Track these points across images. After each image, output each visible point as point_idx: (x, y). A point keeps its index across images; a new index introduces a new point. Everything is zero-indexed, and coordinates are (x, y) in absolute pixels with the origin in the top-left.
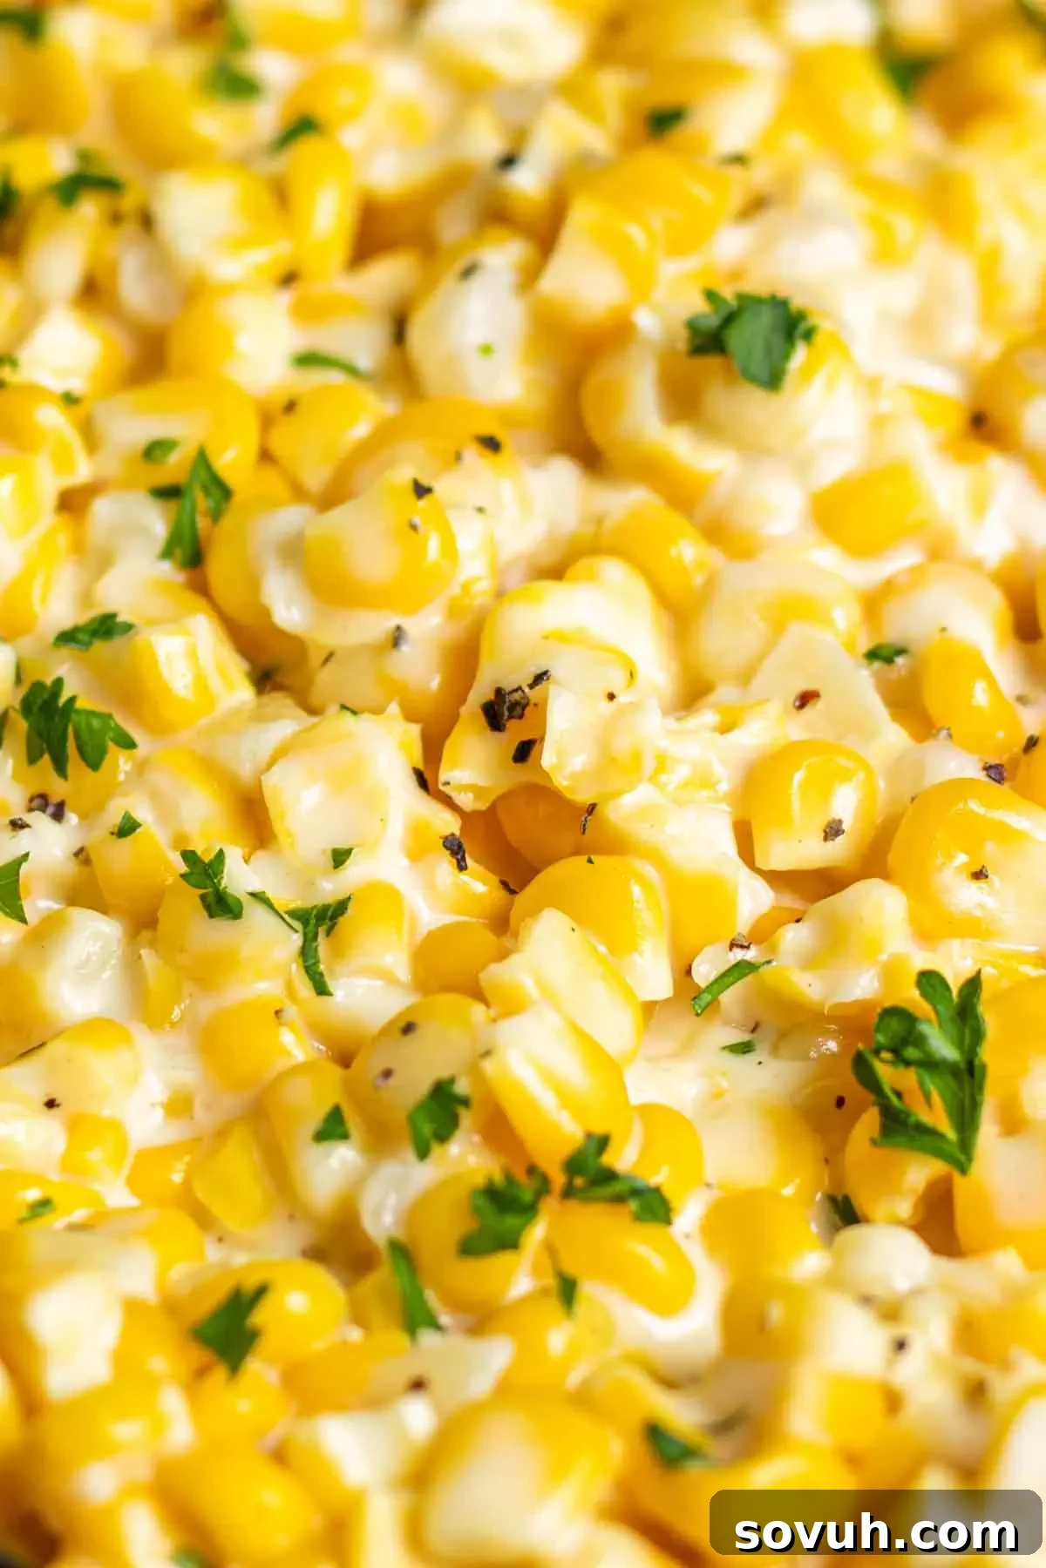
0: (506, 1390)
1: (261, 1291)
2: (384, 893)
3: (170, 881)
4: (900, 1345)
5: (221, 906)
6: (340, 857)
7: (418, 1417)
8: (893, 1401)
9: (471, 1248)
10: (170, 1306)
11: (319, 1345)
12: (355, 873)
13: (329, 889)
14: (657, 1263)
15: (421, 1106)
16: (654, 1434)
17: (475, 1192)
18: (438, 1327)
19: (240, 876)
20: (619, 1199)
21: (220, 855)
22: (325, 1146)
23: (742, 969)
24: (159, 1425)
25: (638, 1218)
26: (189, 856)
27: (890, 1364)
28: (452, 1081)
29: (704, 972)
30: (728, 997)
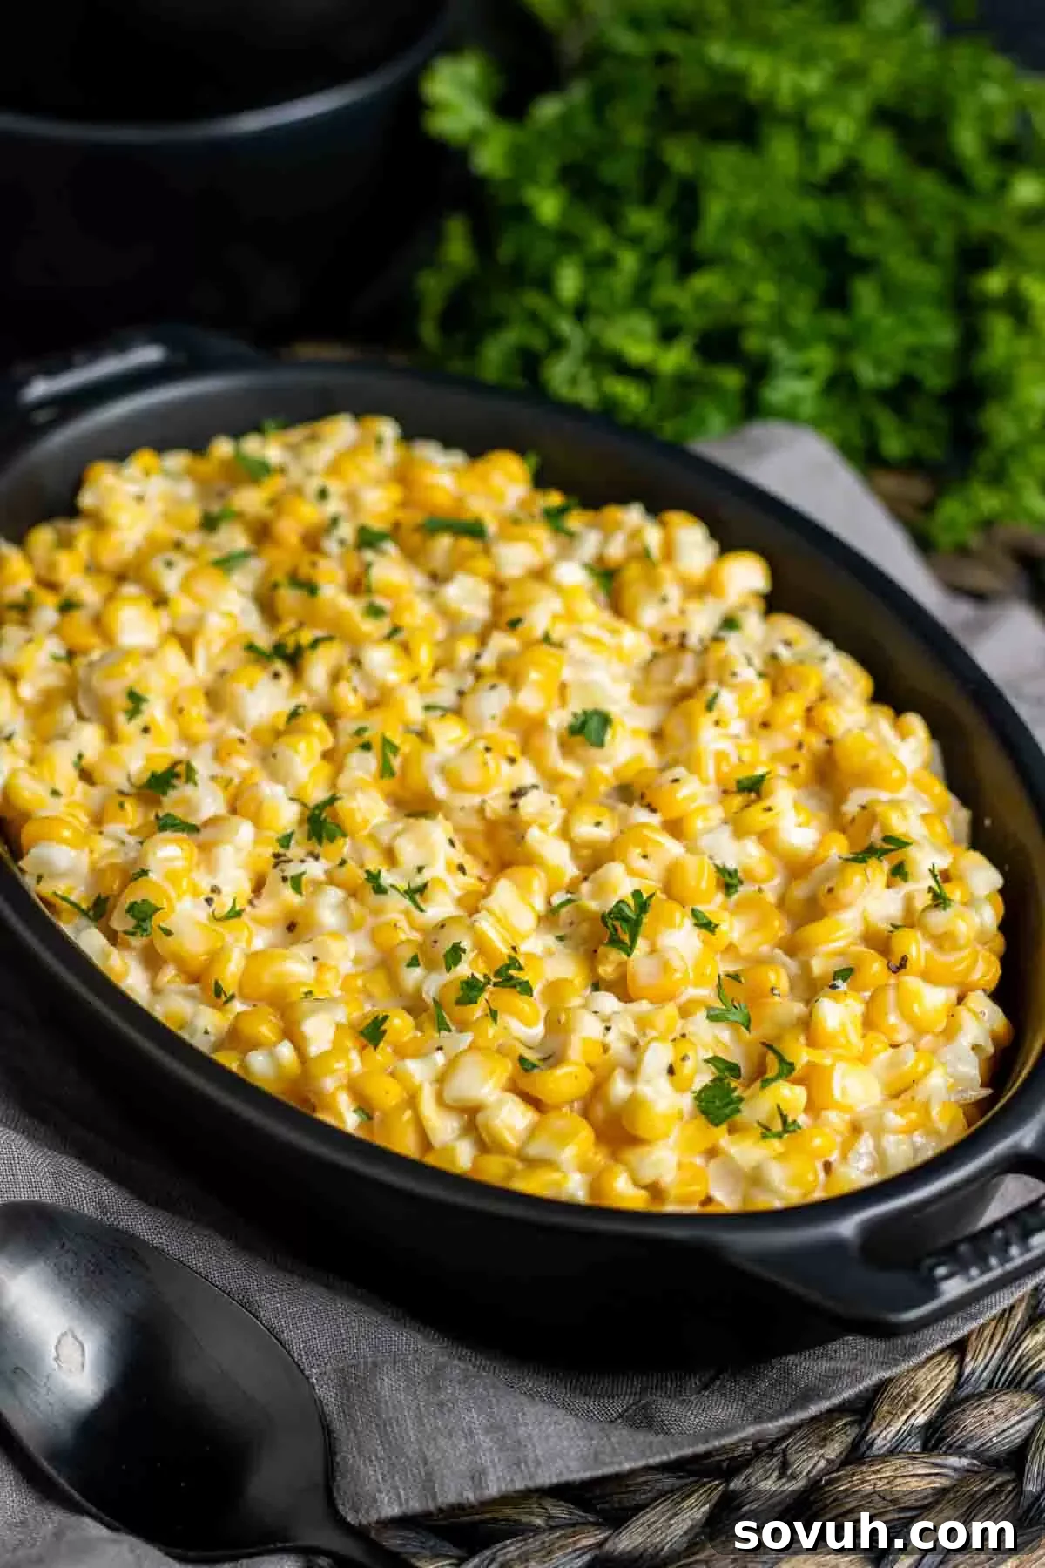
0: (471, 1047)
1: (386, 1017)
2: (440, 881)
3: (360, 881)
4: (608, 1029)
5: (380, 890)
6: (420, 869)
7: (440, 1058)
8: (606, 1049)
9: (459, 1002)
10: (352, 1026)
11: (406, 1038)
12: (426, 876)
13: (418, 881)
14: (527, 1008)
15: (448, 952)
16: (522, 1059)
17: (462, 982)
18: (450, 1031)
19: (387, 879)
20: (514, 987)
21: (379, 872)
22: (412, 969)
23: (569, 901)
24: (350, 1063)
25: (520, 993)
26: (368, 872)
27: (604, 1035)
28: (459, 943)
29: (556, 901)
30: (564, 911)
